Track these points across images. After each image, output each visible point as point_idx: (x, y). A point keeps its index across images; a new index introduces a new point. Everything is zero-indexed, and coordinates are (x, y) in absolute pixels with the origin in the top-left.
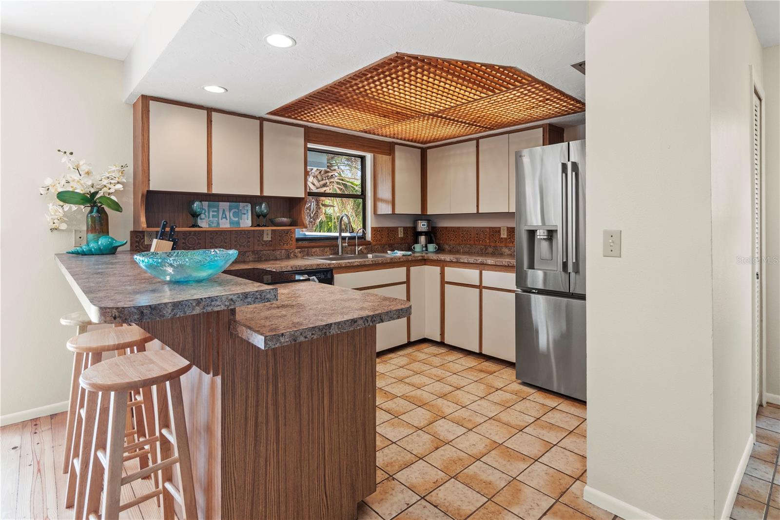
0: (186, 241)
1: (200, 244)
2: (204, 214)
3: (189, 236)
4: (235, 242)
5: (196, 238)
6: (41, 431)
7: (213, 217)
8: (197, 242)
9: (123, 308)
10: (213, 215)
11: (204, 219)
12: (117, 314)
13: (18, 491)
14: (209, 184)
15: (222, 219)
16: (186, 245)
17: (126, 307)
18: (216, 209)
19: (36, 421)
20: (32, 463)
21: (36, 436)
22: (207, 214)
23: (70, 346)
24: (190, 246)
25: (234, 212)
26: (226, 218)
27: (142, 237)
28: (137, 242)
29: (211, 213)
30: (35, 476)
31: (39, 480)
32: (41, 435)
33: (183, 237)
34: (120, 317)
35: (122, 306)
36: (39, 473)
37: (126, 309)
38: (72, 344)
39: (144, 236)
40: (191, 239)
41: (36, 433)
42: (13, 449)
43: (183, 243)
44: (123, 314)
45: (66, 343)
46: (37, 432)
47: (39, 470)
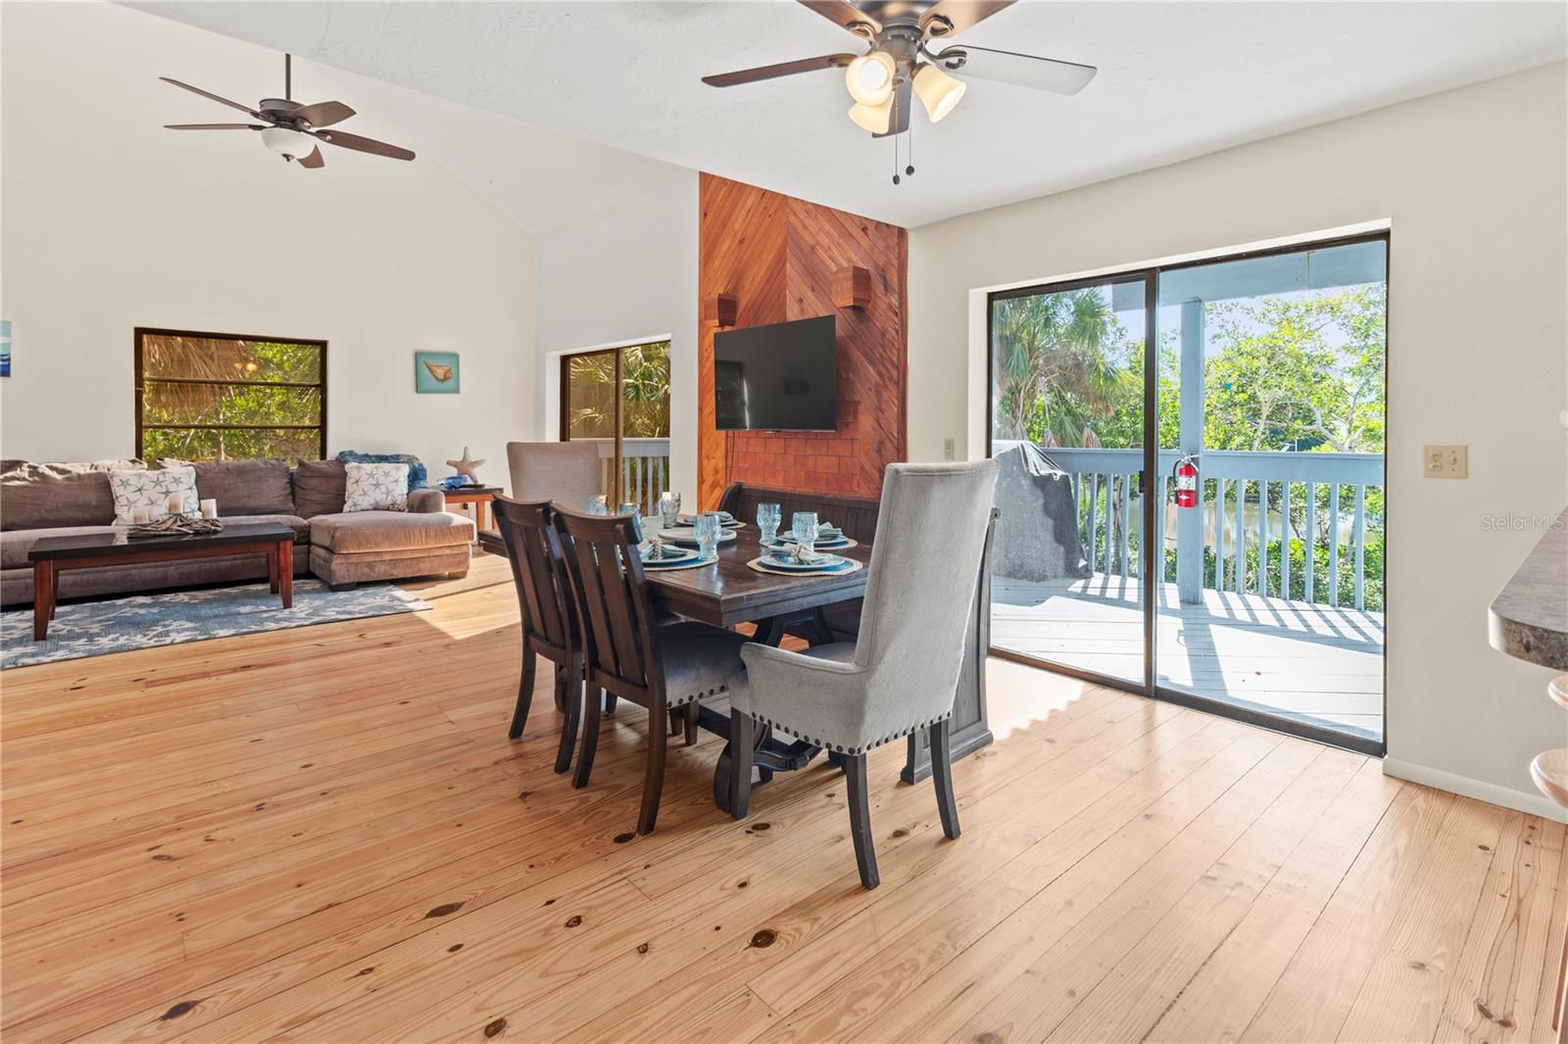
6: (1539, 845)
9: (1546, 631)
12: (1532, 640)
13: (1471, 926)
17: (1554, 632)
19: (1534, 821)
20: (1508, 895)
21: (1528, 851)
23: (1553, 690)
30: (1507, 922)
31: (1513, 931)
32: (1537, 852)
34: (1537, 648)
35: (1546, 627)
36: (1515, 922)
37: (1553, 636)
38: (1558, 687)
41: (1528, 843)
42: (1480, 847)
44: (1546, 644)
45: (1547, 685)
46: (1531, 842)
47: (1517, 917)
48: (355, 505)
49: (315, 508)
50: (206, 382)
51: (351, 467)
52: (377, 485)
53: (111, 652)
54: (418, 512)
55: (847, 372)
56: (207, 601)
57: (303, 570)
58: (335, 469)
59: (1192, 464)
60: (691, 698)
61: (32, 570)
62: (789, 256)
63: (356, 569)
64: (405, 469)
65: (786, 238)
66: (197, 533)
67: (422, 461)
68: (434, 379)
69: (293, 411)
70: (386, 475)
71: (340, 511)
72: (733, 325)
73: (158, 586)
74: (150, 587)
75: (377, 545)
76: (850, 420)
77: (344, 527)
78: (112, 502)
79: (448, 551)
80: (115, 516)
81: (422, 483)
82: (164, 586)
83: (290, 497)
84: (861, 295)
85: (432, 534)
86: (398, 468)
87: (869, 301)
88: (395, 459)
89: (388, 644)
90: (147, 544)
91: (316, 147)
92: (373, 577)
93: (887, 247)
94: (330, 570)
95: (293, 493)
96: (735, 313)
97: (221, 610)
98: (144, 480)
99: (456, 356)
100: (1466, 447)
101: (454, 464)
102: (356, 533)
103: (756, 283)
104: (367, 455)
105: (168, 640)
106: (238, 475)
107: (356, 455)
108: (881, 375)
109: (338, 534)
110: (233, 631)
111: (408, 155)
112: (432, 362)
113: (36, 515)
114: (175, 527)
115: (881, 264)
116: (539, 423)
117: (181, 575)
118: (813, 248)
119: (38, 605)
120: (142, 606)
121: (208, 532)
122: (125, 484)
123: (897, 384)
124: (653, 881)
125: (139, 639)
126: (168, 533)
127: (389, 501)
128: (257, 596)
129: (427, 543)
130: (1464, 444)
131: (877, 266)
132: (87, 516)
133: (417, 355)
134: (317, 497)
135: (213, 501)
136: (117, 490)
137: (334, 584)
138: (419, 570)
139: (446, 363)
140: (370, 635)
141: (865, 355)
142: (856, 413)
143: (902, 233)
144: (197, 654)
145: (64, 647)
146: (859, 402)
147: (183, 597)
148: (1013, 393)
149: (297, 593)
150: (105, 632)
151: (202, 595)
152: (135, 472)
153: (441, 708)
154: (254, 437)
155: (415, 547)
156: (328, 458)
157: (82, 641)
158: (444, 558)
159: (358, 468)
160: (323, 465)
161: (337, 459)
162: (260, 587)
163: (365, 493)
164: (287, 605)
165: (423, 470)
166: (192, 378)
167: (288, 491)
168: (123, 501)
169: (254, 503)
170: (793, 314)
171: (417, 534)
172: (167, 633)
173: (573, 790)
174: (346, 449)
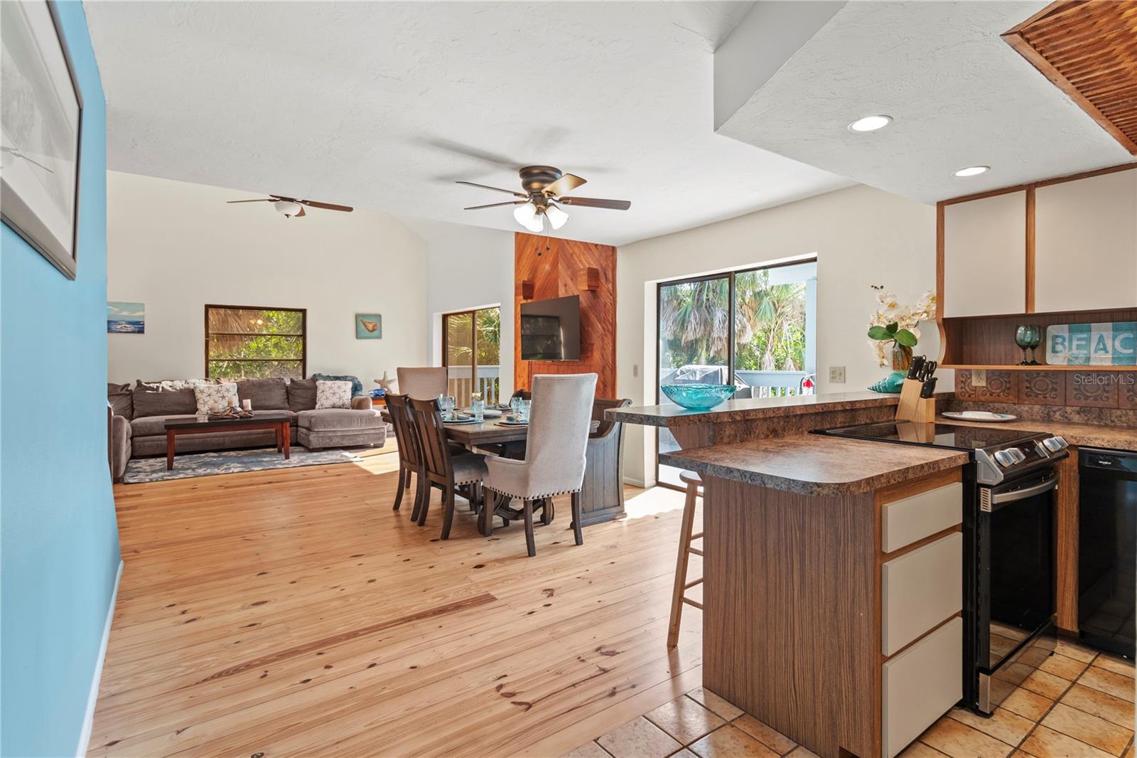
0: (1032, 385)
1: (1056, 390)
2: (1062, 344)
3: (1037, 377)
4: (1128, 391)
5: (1048, 381)
7: (1077, 349)
8: (1050, 387)
10: (1077, 345)
11: (1061, 351)
14: (1029, 299)
15: (1096, 352)
16: (1031, 390)
18: (1085, 336)
22: (1066, 344)
24: (1039, 392)
25: (1124, 339)
26: (1105, 349)
27: (969, 376)
28: (962, 382)
29: (1075, 343)
33: (1027, 378)
39: (971, 375)
40: (1039, 382)
43: (1027, 387)
48: (322, 405)
49: (300, 407)
50: (237, 334)
51: (319, 383)
52: (334, 394)
53: (205, 475)
54: (357, 409)
55: (588, 327)
56: (245, 456)
57: (294, 442)
58: (310, 384)
59: (811, 380)
60: (467, 482)
61: (166, 436)
62: (560, 259)
63: (323, 440)
64: (350, 384)
65: (558, 249)
66: (241, 417)
67: (360, 379)
68: (366, 330)
69: (282, 348)
70: (339, 387)
71: (314, 408)
72: (531, 298)
73: (220, 448)
74: (216, 448)
75: (334, 427)
76: (589, 355)
77: (315, 416)
78: (196, 402)
79: (373, 432)
80: (197, 410)
81: (360, 393)
82: (223, 448)
83: (286, 400)
84: (593, 283)
85: (364, 421)
86: (346, 384)
87: (598, 287)
88: (344, 378)
89: (338, 475)
90: (217, 422)
91: (302, 208)
92: (332, 445)
93: (607, 256)
94: (309, 440)
95: (288, 398)
96: (533, 291)
97: (254, 460)
98: (211, 390)
99: (379, 316)
100: (845, 367)
101: (379, 382)
102: (323, 420)
103: (543, 274)
104: (328, 376)
105: (231, 471)
106: (259, 387)
107: (322, 376)
108: (604, 329)
109: (313, 420)
110: (261, 468)
111: (350, 209)
112: (365, 320)
113: (159, 409)
114: (231, 414)
115: (604, 266)
116: (429, 355)
117: (232, 442)
118: (572, 255)
119: (168, 455)
120: (213, 457)
121: (247, 417)
122: (202, 392)
123: (611, 334)
124: (442, 551)
125: (216, 471)
126: (227, 417)
127: (341, 403)
128: (270, 453)
129: (361, 426)
130: (843, 366)
131: (602, 267)
132: (184, 409)
133: (357, 316)
134: (301, 400)
135: (249, 400)
136: (198, 395)
137: (311, 447)
138: (357, 442)
139: (374, 320)
140: (329, 471)
141: (596, 317)
142: (592, 351)
143: (614, 249)
144: (245, 477)
145: (183, 473)
146: (593, 344)
147: (232, 453)
148: (766, 333)
149: (291, 453)
150: (200, 467)
151: (242, 453)
152: (206, 386)
153: (363, 499)
154: (258, 366)
155: (355, 428)
156: (307, 378)
157: (190, 471)
158: (371, 436)
159: (324, 383)
160: (304, 382)
161: (312, 379)
162: (272, 450)
163: (327, 398)
164: (287, 457)
165: (360, 385)
166: (230, 333)
167: (286, 397)
168: (201, 401)
169: (267, 403)
170: (562, 293)
171: (356, 421)
172: (230, 469)
173: (418, 527)
174: (317, 373)
